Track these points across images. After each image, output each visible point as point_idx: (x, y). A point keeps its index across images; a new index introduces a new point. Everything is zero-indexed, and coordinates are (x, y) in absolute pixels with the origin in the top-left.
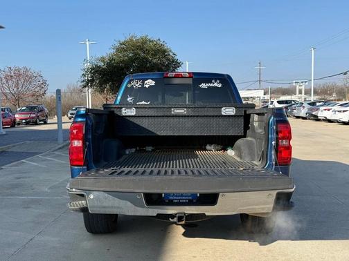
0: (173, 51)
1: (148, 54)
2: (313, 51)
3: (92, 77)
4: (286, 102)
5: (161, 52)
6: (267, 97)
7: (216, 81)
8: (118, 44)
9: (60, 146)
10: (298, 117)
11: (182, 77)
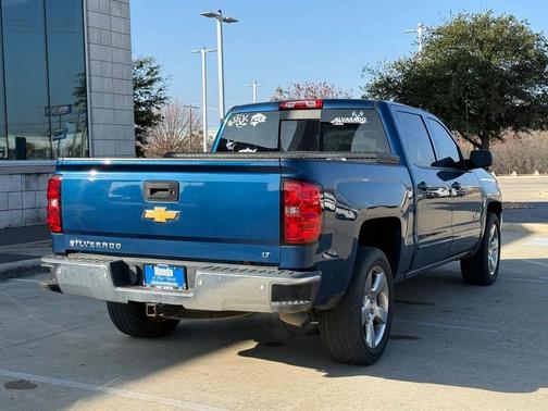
7: (358, 113)
11: (306, 108)
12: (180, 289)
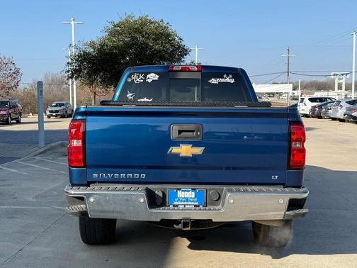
0: (179, 35)
1: (148, 38)
2: (355, 36)
3: (79, 66)
4: (321, 100)
5: (164, 35)
6: (297, 93)
7: (228, 76)
8: (111, 26)
9: (41, 150)
10: (334, 119)
11: (190, 71)
12: (201, 207)
